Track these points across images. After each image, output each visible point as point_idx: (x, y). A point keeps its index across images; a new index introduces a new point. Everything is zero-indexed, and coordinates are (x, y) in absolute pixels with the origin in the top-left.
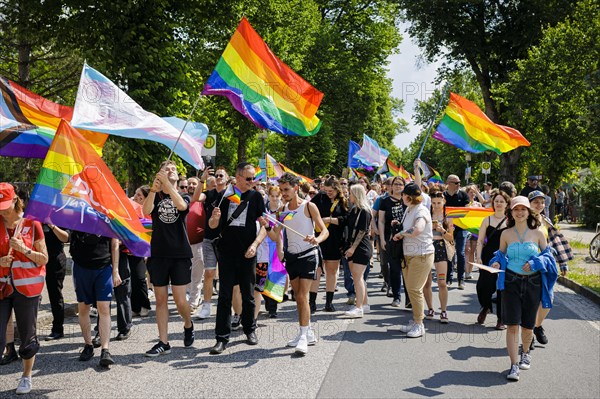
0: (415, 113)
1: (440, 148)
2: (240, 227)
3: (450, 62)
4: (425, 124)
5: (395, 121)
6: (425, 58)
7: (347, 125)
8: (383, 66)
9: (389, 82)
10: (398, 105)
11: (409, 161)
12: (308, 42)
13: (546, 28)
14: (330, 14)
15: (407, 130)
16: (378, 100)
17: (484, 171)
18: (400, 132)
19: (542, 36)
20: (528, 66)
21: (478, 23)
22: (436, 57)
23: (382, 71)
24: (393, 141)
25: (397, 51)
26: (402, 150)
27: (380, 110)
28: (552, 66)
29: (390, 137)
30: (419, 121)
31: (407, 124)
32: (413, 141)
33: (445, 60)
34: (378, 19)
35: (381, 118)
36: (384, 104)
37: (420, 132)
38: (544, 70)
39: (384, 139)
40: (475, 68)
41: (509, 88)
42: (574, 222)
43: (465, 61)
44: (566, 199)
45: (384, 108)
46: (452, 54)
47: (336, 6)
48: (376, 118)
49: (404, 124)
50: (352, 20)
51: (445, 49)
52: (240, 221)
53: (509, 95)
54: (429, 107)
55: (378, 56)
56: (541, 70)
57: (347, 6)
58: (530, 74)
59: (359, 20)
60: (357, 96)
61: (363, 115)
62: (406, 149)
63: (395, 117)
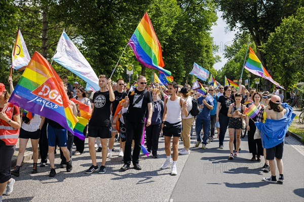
0: (224, 52)
1: (237, 70)
2: (139, 108)
3: (241, 31)
4: (229, 58)
5: (214, 56)
6: (229, 29)
7: (190, 58)
8: (209, 31)
9: (212, 38)
10: (216, 48)
11: (221, 76)
12: (175, 22)
13: (283, 18)
14: (184, 6)
15: (221, 61)
16: (206, 46)
17: (256, 83)
18: (217, 62)
19: (282, 22)
20: (275, 36)
21: (254, 12)
22: (234, 28)
23: (209, 33)
24: (213, 66)
25: (216, 24)
26: (218, 70)
27: (207, 51)
28: (286, 36)
29: (212, 64)
30: (226, 56)
31: (220, 58)
32: (223, 67)
33: (238, 30)
34: (206, 9)
35: (207, 55)
36: (209, 48)
37: (227, 62)
38: (282, 38)
39: (209, 65)
40: (252, 34)
41: (266, 45)
42: (298, 107)
43: (248, 31)
44: (295, 96)
45: (209, 50)
46: (242, 27)
47: (187, 2)
48: (205, 55)
49: (219, 58)
50: (194, 9)
51: (239, 25)
52: (139, 105)
53: (266, 48)
54: (231, 49)
55: (206, 26)
56: (281, 37)
57: (192, 2)
58: (276, 39)
59: (198, 9)
60: (195, 44)
61: (199, 54)
62: (220, 70)
63: (214, 54)
